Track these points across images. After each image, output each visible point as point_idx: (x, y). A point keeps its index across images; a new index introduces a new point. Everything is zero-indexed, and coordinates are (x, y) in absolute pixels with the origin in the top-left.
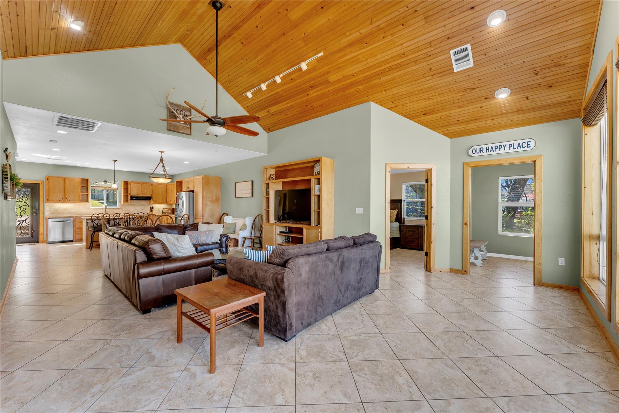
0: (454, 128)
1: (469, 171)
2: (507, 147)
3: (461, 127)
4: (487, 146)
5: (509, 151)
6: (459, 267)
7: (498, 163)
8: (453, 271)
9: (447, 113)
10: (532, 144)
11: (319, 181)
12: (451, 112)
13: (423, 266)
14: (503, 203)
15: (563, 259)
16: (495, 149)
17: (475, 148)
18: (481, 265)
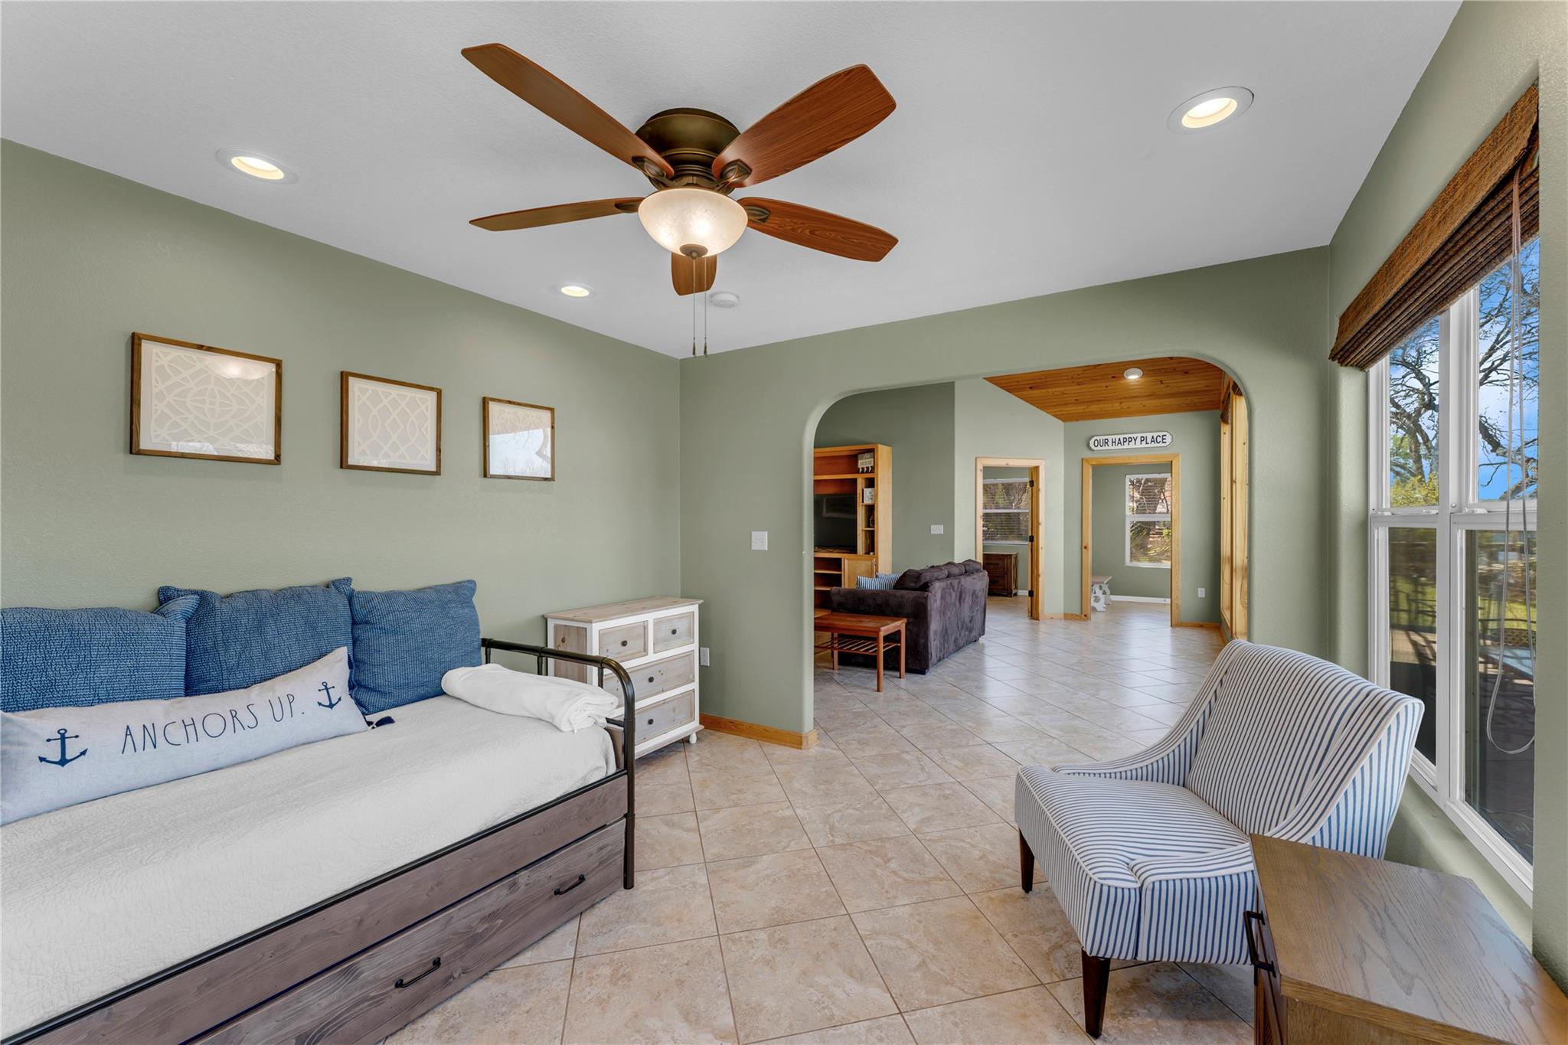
0: (1070, 409)
1: (1088, 471)
2: (1138, 440)
3: (1080, 408)
4: (1114, 437)
5: (1141, 446)
6: (1076, 610)
7: (1127, 461)
8: (1068, 617)
9: (1062, 389)
10: (1168, 439)
11: (871, 483)
12: (1067, 388)
13: (1026, 614)
14: (1131, 517)
15: (1204, 589)
16: (1124, 442)
17: (1098, 438)
18: (1104, 610)
